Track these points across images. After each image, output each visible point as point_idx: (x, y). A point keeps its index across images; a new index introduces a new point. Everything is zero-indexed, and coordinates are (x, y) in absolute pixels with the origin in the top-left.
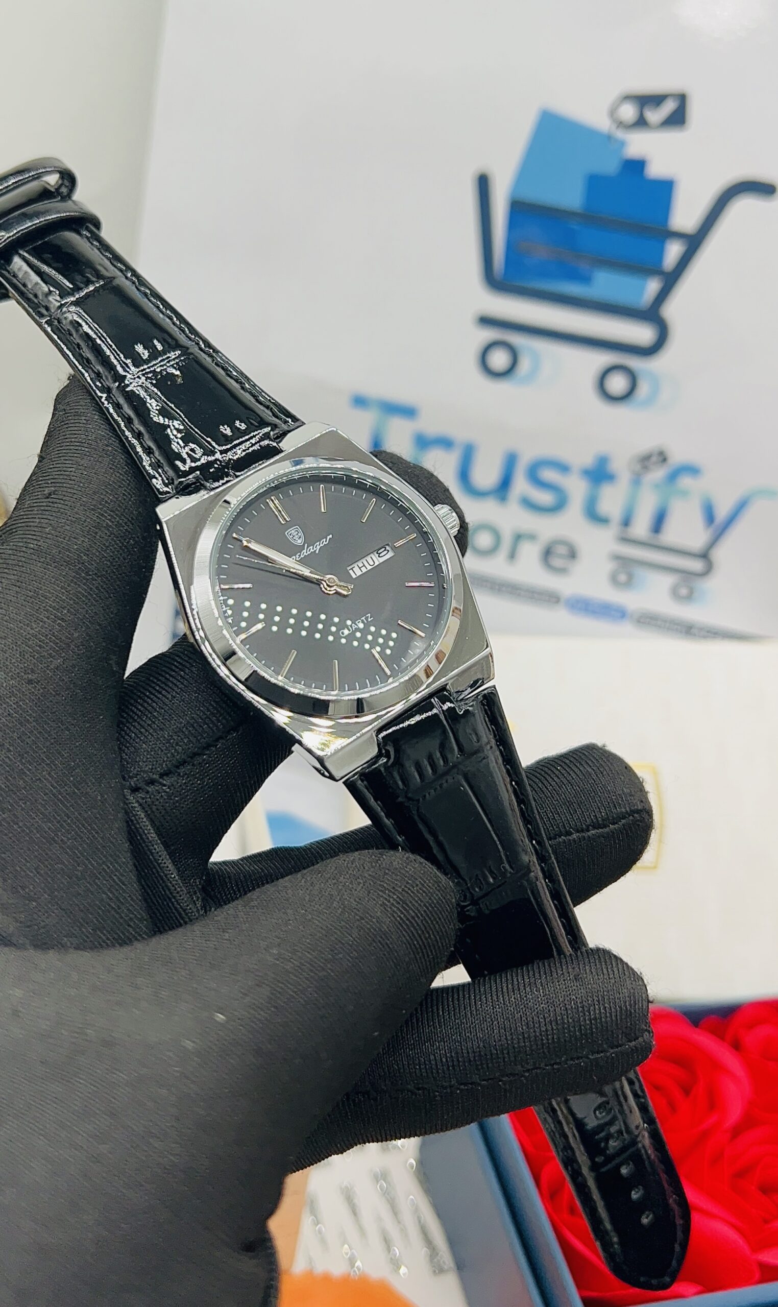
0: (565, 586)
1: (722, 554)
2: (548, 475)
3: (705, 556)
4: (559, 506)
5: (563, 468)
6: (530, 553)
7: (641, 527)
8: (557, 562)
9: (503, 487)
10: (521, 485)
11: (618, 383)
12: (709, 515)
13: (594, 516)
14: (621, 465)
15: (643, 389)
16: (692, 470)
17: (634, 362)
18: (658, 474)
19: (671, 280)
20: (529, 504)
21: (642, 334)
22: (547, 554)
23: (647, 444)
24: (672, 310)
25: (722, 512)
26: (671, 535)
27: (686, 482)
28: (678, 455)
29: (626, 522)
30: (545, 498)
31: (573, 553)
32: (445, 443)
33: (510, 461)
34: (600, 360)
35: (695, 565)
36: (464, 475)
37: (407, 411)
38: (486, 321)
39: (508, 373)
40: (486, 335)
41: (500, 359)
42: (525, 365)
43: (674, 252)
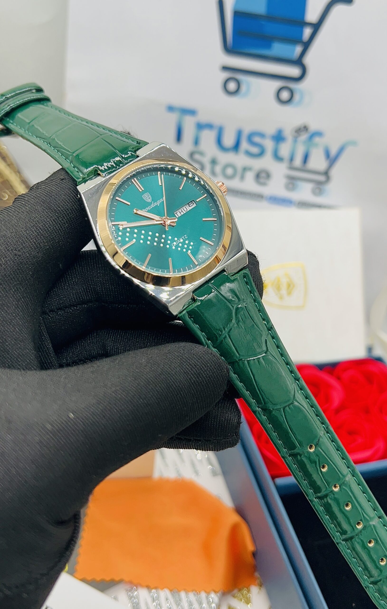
0: (266, 191)
1: (334, 172)
2: (257, 139)
3: (326, 173)
4: (262, 153)
5: (262, 135)
6: (250, 176)
7: (298, 162)
8: (262, 180)
9: (236, 147)
10: (244, 145)
11: (285, 95)
12: (327, 154)
13: (277, 157)
14: (288, 133)
15: (297, 97)
16: (318, 134)
17: (292, 85)
18: (304, 137)
19: (307, 45)
20: (248, 154)
21: (295, 71)
22: (258, 176)
23: (298, 122)
24: (308, 60)
25: (333, 152)
26: (312, 164)
27: (317, 139)
28: (313, 127)
29: (292, 159)
30: (255, 150)
31: (268, 175)
32: (210, 126)
33: (239, 134)
34: (277, 84)
35: (322, 178)
36: (219, 141)
37: (192, 112)
38: (225, 68)
39: (237, 92)
40: (226, 75)
41: (232, 86)
42: (244, 88)
43: (307, 32)
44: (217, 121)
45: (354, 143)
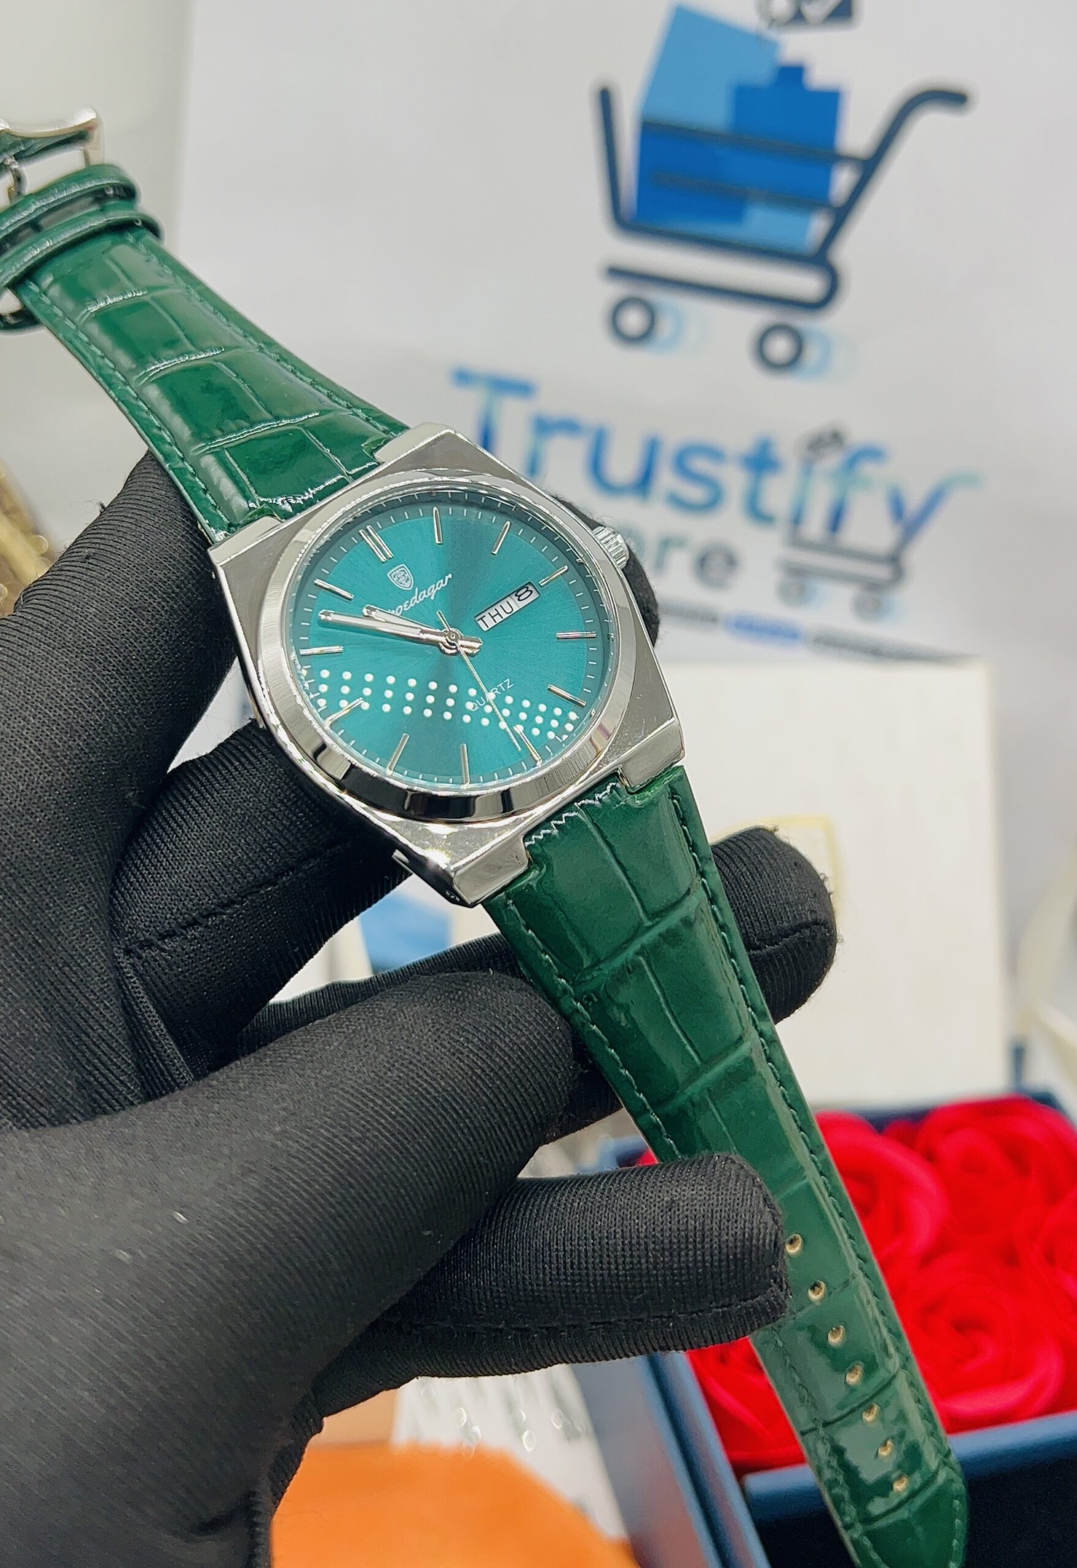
0: (725, 602)
1: (917, 556)
2: (700, 465)
3: (894, 560)
4: (713, 502)
5: (715, 454)
6: (680, 565)
7: (815, 526)
8: (713, 574)
9: (644, 483)
10: (666, 479)
11: (780, 347)
12: (897, 508)
13: (757, 514)
14: (788, 450)
15: (812, 353)
16: (873, 453)
17: (800, 321)
18: (832, 460)
19: (841, 215)
20: (679, 503)
21: (806, 284)
22: (702, 563)
23: (817, 421)
24: (844, 254)
25: (914, 501)
26: (854, 534)
27: (868, 469)
28: (859, 434)
29: (797, 519)
30: (695, 493)
31: (731, 561)
32: (569, 427)
33: (652, 449)
34: (756, 318)
35: (881, 572)
36: (596, 467)
37: (522, 389)
38: (616, 272)
39: (644, 337)
40: (616, 290)
41: (633, 320)
42: (666, 327)
43: (843, 180)
44: (589, 414)
45: (969, 480)
